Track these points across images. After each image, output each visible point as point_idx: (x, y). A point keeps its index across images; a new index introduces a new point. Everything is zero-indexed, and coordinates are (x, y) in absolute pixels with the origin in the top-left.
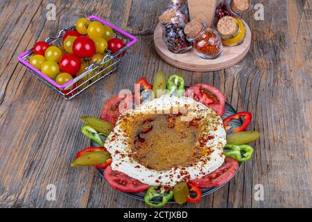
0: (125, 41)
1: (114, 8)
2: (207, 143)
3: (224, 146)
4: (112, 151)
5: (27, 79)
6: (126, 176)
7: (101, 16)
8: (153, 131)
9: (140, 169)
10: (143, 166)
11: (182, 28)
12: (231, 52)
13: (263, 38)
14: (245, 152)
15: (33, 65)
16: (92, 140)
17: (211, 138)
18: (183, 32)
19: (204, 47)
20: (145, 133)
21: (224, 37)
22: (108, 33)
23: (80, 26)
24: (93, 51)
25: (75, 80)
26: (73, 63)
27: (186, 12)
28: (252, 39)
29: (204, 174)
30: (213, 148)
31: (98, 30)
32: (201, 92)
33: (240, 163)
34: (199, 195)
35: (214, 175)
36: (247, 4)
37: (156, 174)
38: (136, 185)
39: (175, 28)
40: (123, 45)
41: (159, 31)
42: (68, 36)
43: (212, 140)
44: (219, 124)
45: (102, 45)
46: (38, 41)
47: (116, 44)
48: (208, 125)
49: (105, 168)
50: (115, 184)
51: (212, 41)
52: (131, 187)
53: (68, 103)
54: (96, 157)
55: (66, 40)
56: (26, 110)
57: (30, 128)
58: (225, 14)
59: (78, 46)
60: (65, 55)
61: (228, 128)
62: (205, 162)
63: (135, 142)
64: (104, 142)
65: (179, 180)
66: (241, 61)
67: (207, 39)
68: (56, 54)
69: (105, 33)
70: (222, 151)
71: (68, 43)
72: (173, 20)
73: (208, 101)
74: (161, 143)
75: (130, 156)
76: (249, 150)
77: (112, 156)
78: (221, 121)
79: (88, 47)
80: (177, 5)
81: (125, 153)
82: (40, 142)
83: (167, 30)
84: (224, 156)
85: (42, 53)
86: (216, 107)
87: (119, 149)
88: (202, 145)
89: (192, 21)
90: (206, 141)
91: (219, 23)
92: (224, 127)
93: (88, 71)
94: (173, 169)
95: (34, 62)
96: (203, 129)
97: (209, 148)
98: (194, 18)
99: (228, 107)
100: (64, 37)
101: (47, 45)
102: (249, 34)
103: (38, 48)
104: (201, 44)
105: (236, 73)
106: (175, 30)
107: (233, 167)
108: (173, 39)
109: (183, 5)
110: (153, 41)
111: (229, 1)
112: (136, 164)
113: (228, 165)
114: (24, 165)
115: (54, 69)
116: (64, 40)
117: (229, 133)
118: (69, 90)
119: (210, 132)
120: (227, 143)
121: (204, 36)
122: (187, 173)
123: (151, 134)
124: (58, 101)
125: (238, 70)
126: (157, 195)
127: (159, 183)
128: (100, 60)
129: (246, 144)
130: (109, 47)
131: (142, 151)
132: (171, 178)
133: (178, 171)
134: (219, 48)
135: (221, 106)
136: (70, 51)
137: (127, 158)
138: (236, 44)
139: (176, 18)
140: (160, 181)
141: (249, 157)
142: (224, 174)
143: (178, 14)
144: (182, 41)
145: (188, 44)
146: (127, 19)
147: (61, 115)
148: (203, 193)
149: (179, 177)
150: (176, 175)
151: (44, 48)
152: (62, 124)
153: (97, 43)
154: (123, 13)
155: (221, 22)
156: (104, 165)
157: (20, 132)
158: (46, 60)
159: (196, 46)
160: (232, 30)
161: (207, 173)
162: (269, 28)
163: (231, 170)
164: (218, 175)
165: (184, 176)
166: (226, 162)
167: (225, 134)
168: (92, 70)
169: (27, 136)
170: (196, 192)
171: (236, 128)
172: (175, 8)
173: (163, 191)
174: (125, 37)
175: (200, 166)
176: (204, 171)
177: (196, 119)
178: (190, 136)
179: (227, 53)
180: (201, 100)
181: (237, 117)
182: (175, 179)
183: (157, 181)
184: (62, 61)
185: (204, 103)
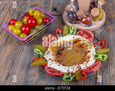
0: (50, 18)
1: (46, 3)
2: (88, 54)
3: (95, 55)
4: (47, 59)
5: (7, 36)
6: (54, 69)
7: (40, 7)
8: (64, 50)
9: (60, 66)
10: (61, 65)
11: (75, 13)
12: (97, 23)
13: (111, 17)
14: (104, 57)
15: (9, 30)
16: (38, 54)
17: (89, 52)
18: (76, 15)
19: (85, 21)
20: (61, 51)
21: (94, 17)
22: (43, 15)
23: (30, 12)
24: (36, 23)
25: (28, 37)
26: (27, 29)
27: (77, 6)
28: (106, 17)
29: (87, 67)
30: (90, 56)
31: (38, 14)
32: (83, 33)
33: (102, 62)
34: (86, 76)
35: (91, 67)
36: (104, 2)
37: (67, 68)
38: (59, 73)
39: (72, 13)
40: (49, 21)
41: (65, 14)
42: (25, 17)
43: (90, 53)
44: (92, 46)
45: (40, 21)
46: (12, 19)
47: (46, 20)
48: (87, 46)
49: (45, 66)
50: (50, 73)
51: (88, 19)
52: (56, 74)
53: (25, 46)
54: (41, 61)
55: (24, 18)
56: (6, 50)
57: (8, 58)
58: (94, 7)
59: (30, 21)
60: (24, 25)
61: (96, 47)
62: (87, 62)
63: (57, 55)
64: (44, 55)
65: (77, 70)
66: (101, 27)
67: (86, 18)
68: (20, 25)
69: (41, 15)
70: (94, 57)
71: (25, 20)
72: (71, 10)
73: (87, 36)
74: (68, 55)
75: (55, 61)
76: (106, 56)
77: (48, 61)
78: (93, 45)
79: (34, 22)
80: (73, 2)
81: (53, 59)
82: (13, 64)
83: (69, 14)
84: (95, 59)
85: (14, 24)
86: (90, 39)
87: (50, 58)
88: (85, 55)
89: (80, 10)
90: (87, 53)
91: (92, 11)
92: (94, 47)
93: (34, 33)
94: (74, 65)
95: (10, 28)
96: (85, 48)
97: (89, 56)
98: (81, 8)
99: (95, 39)
100: (23, 17)
101: (16, 21)
102: (105, 15)
103: (12, 22)
104: (84, 20)
105: (99, 33)
106: (72, 14)
107: (99, 64)
108: (71, 18)
109: (76, 2)
110: (62, 18)
111: (96, 1)
112: (58, 64)
113: (97, 63)
114: (5, 75)
115: (19, 31)
116: (23, 18)
117: (96, 49)
118: (26, 41)
119: (89, 49)
120: (96, 54)
121: (85, 17)
122: (80, 67)
123: (64, 51)
124: (21, 45)
125: (100, 31)
126: (68, 76)
127: (69, 72)
128: (39, 27)
129: (104, 54)
130: (43, 22)
131: (60, 59)
132: (73, 69)
133: (76, 66)
134: (91, 22)
135: (93, 38)
136: (26, 23)
137: (54, 62)
138: (99, 20)
139: (73, 9)
140: (69, 70)
141: (106, 59)
142: (96, 67)
143: (74, 6)
144: (75, 19)
145: (78, 20)
146: (51, 8)
147: (22, 52)
148: (87, 75)
149: (77, 69)
150: (76, 68)
151: (14, 22)
152: (23, 56)
153: (38, 20)
154: (50, 5)
155: (92, 10)
156: (44, 65)
157: (4, 59)
158: (15, 28)
159: (81, 21)
160: (97, 14)
161: (88, 67)
162: (114, 12)
163: (98, 65)
164: (93, 67)
165: (79, 68)
166: (96, 61)
167: (95, 50)
168: (35, 32)
169: (7, 61)
170: (84, 75)
171: (99, 47)
172: (72, 4)
173: (70, 75)
174: (50, 17)
175: (85, 64)
176: (87, 66)
177: (82, 44)
178: (80, 51)
179: (95, 24)
180: (84, 36)
181: (99, 43)
182: (75, 69)
183: (68, 71)
184: (22, 28)
185: (85, 37)
